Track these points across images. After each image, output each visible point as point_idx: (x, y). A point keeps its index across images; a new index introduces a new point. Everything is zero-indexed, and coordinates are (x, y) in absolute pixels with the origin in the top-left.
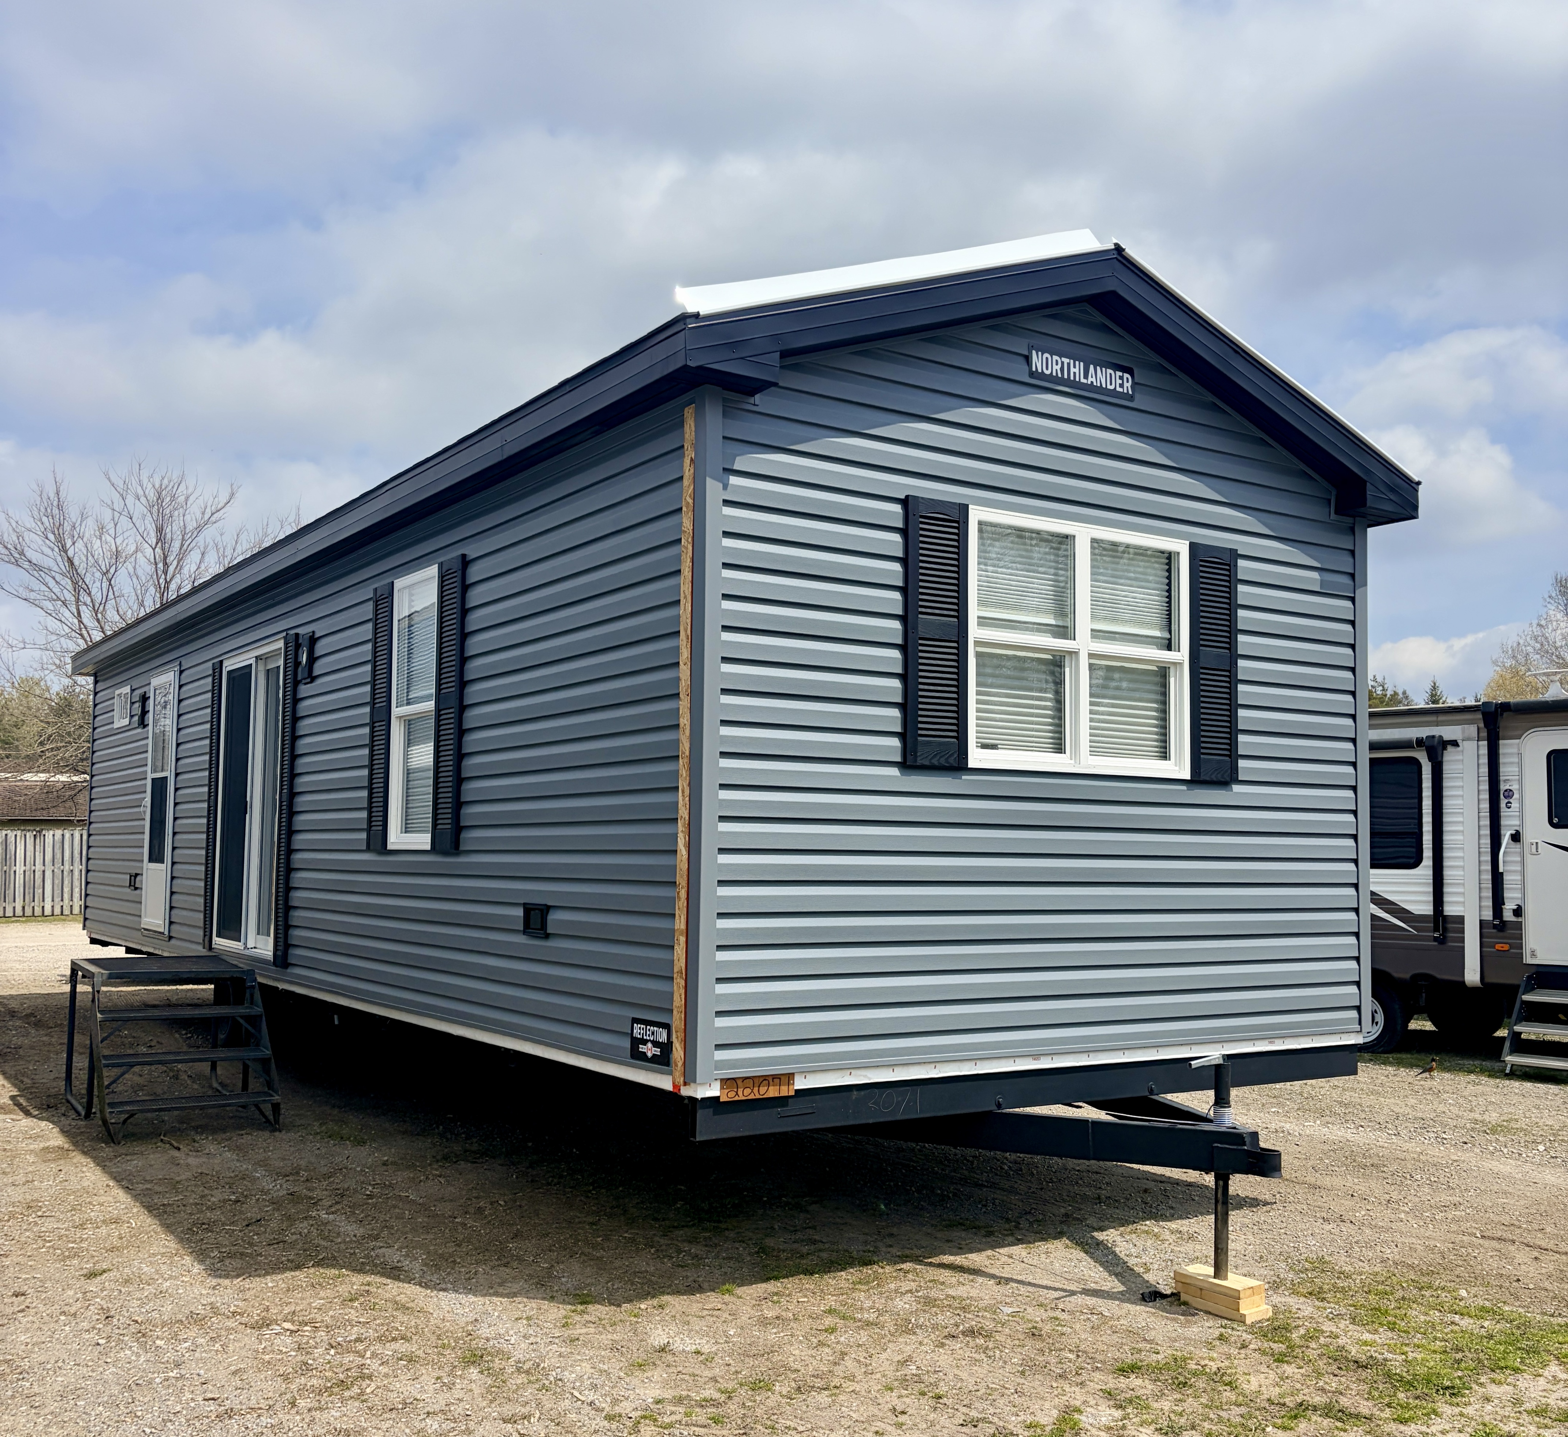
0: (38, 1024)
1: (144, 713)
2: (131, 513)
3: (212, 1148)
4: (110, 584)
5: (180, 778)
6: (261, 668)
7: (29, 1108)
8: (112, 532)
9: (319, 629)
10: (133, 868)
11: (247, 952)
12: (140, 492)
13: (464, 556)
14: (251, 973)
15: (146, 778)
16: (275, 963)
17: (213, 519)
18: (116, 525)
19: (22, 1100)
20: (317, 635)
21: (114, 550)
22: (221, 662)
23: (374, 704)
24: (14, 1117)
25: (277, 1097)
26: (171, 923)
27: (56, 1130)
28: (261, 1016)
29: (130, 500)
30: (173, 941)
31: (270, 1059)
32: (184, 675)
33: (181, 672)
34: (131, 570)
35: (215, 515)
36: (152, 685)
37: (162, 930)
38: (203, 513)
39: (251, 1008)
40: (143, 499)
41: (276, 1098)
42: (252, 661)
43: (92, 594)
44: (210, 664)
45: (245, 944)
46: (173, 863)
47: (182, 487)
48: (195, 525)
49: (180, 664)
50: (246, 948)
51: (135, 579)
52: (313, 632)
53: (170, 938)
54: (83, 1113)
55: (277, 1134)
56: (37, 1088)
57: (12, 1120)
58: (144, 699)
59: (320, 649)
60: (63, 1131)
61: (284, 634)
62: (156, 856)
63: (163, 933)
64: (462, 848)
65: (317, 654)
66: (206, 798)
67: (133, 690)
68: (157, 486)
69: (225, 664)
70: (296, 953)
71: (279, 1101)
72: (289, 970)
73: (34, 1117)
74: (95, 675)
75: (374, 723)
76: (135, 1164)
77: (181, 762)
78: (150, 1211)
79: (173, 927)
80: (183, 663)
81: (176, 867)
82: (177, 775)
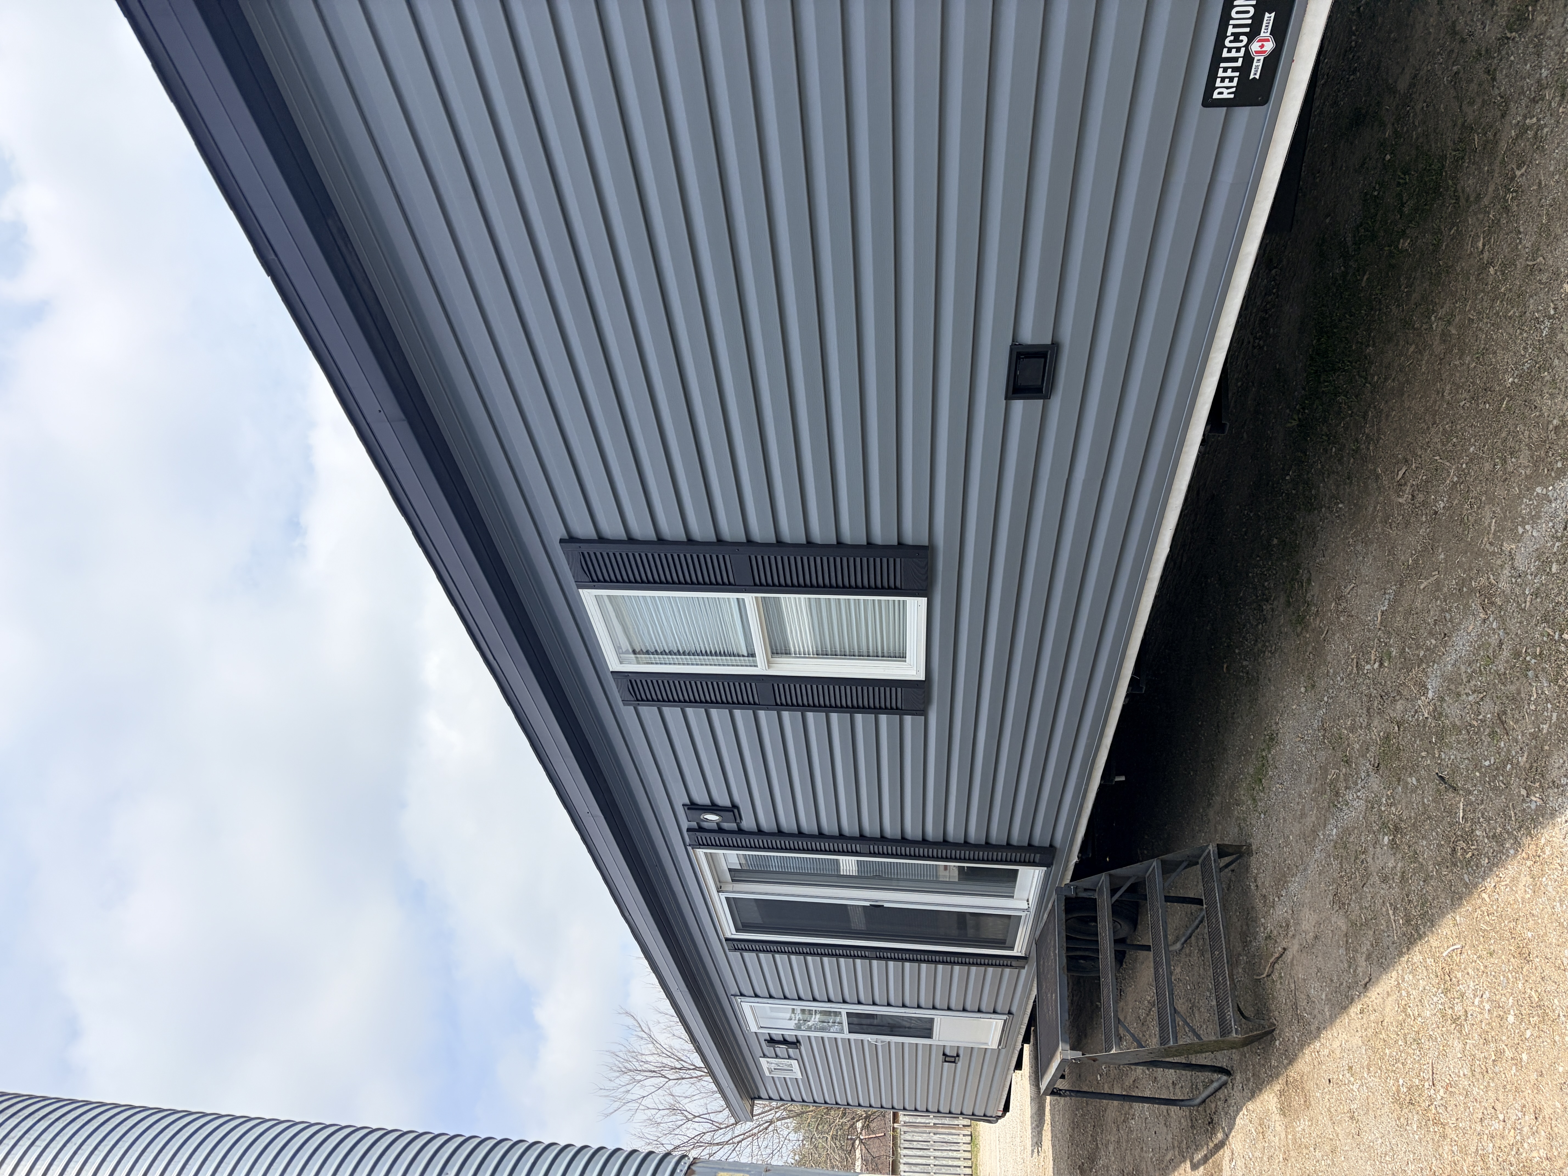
0: (1092, 1159)
1: (785, 1042)
2: (639, 1097)
3: (1281, 911)
4: (698, 1116)
5: (848, 998)
6: (730, 886)
7: (1211, 1145)
8: (654, 1112)
9: (681, 799)
10: (937, 1057)
11: (1033, 910)
12: (623, 1089)
13: (562, 541)
14: (1059, 890)
15: (849, 1040)
16: (1048, 865)
17: (647, 1030)
18: (649, 1108)
19: (1198, 1156)
20: (687, 802)
21: (668, 1111)
22: (727, 940)
23: (755, 704)
24: (1227, 1159)
25: (1210, 847)
26: (995, 1012)
27: (1250, 1105)
28: (1110, 875)
29: (629, 1097)
30: (1014, 1010)
31: (1163, 862)
32: (745, 993)
33: (742, 995)
34: (688, 1100)
35: (644, 1029)
36: (757, 1031)
37: (1001, 1023)
38: (642, 1038)
39: (1101, 889)
40: (629, 1087)
41: (1212, 848)
42: (723, 896)
43: (704, 1131)
44: (730, 954)
45: (1023, 910)
46: (934, 1008)
47: (621, 1054)
48: (651, 1045)
49: (735, 995)
50: (1028, 910)
51: (695, 1098)
52: (683, 805)
53: (1010, 1013)
54: (1224, 1078)
55: (1254, 847)
56: (1180, 1143)
57: (1231, 1160)
58: (771, 1041)
59: (702, 798)
60: (1252, 1096)
61: (689, 848)
62: (925, 1030)
63: (1005, 1021)
64: (926, 543)
65: (707, 801)
66: (868, 961)
67: (765, 1056)
68: (618, 1074)
69: (729, 936)
70: (1039, 838)
71: (1215, 845)
72: (1058, 842)
73: (1227, 1136)
74: (753, 1099)
75: (777, 705)
76: (1317, 991)
77: (832, 997)
78: (1420, 937)
79: (999, 1010)
80: (733, 993)
81: (938, 1005)
82: (844, 1002)
